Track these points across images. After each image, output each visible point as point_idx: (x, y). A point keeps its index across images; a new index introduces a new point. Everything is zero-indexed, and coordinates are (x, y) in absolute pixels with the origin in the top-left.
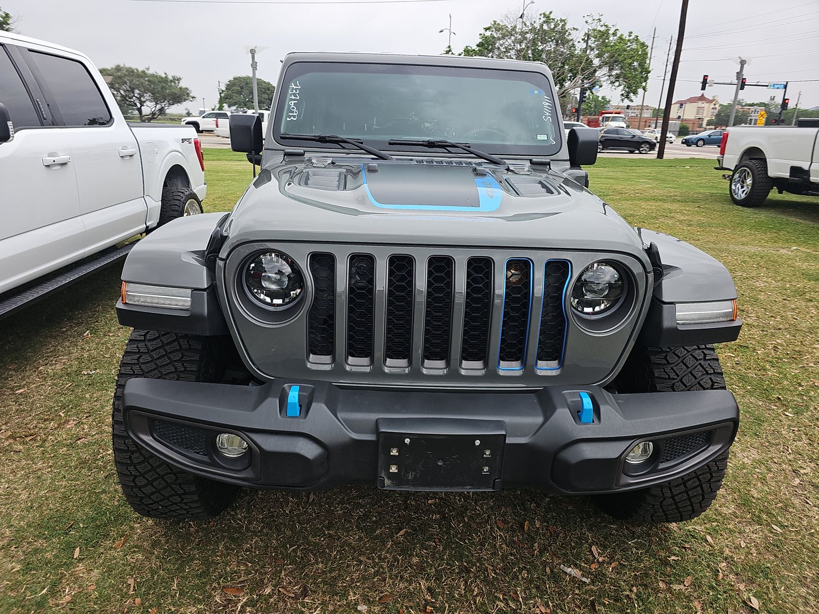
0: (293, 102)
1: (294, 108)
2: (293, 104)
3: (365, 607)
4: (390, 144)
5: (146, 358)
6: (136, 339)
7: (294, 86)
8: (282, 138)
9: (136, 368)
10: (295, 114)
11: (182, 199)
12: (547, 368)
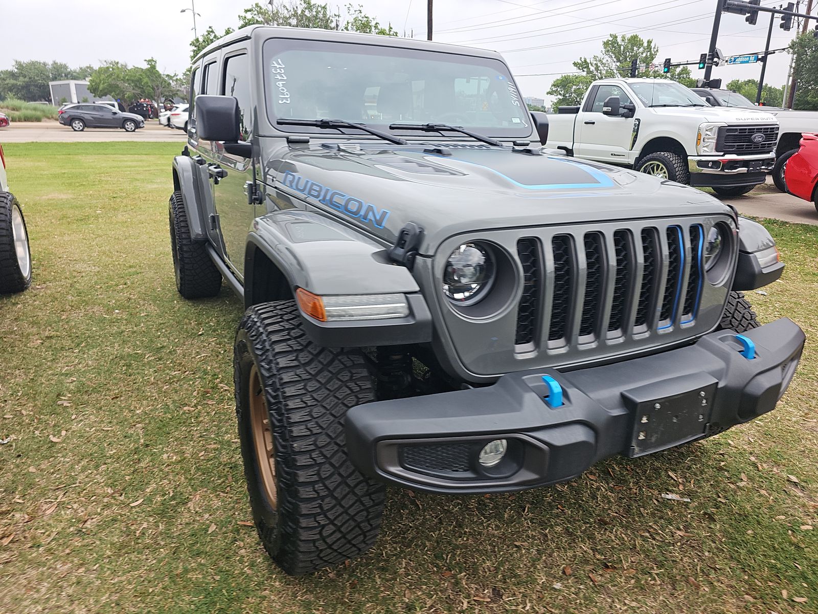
0: (281, 83)
1: (283, 90)
2: (281, 86)
3: (559, 584)
4: (391, 128)
5: (312, 385)
6: (288, 365)
7: (276, 65)
8: (279, 123)
9: (307, 398)
10: (287, 96)
11: (7, 206)
12: (687, 322)
